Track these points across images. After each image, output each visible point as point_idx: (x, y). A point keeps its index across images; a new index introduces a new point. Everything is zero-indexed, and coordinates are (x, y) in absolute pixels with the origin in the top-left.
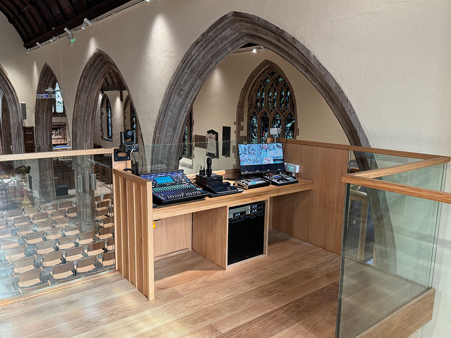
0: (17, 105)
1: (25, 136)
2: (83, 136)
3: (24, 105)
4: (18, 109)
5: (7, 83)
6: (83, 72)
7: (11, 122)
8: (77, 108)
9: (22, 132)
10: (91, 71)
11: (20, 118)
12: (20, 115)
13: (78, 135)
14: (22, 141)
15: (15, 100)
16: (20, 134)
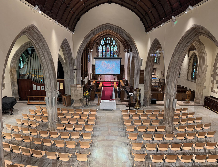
0: (139, 59)
1: (140, 74)
2: (173, 77)
3: (142, 60)
4: (139, 62)
5: (136, 50)
6: (180, 40)
7: (135, 67)
8: (172, 61)
9: (139, 72)
10: (186, 39)
11: (139, 66)
12: (139, 64)
13: (170, 76)
14: (139, 76)
15: (138, 57)
16: (138, 73)
